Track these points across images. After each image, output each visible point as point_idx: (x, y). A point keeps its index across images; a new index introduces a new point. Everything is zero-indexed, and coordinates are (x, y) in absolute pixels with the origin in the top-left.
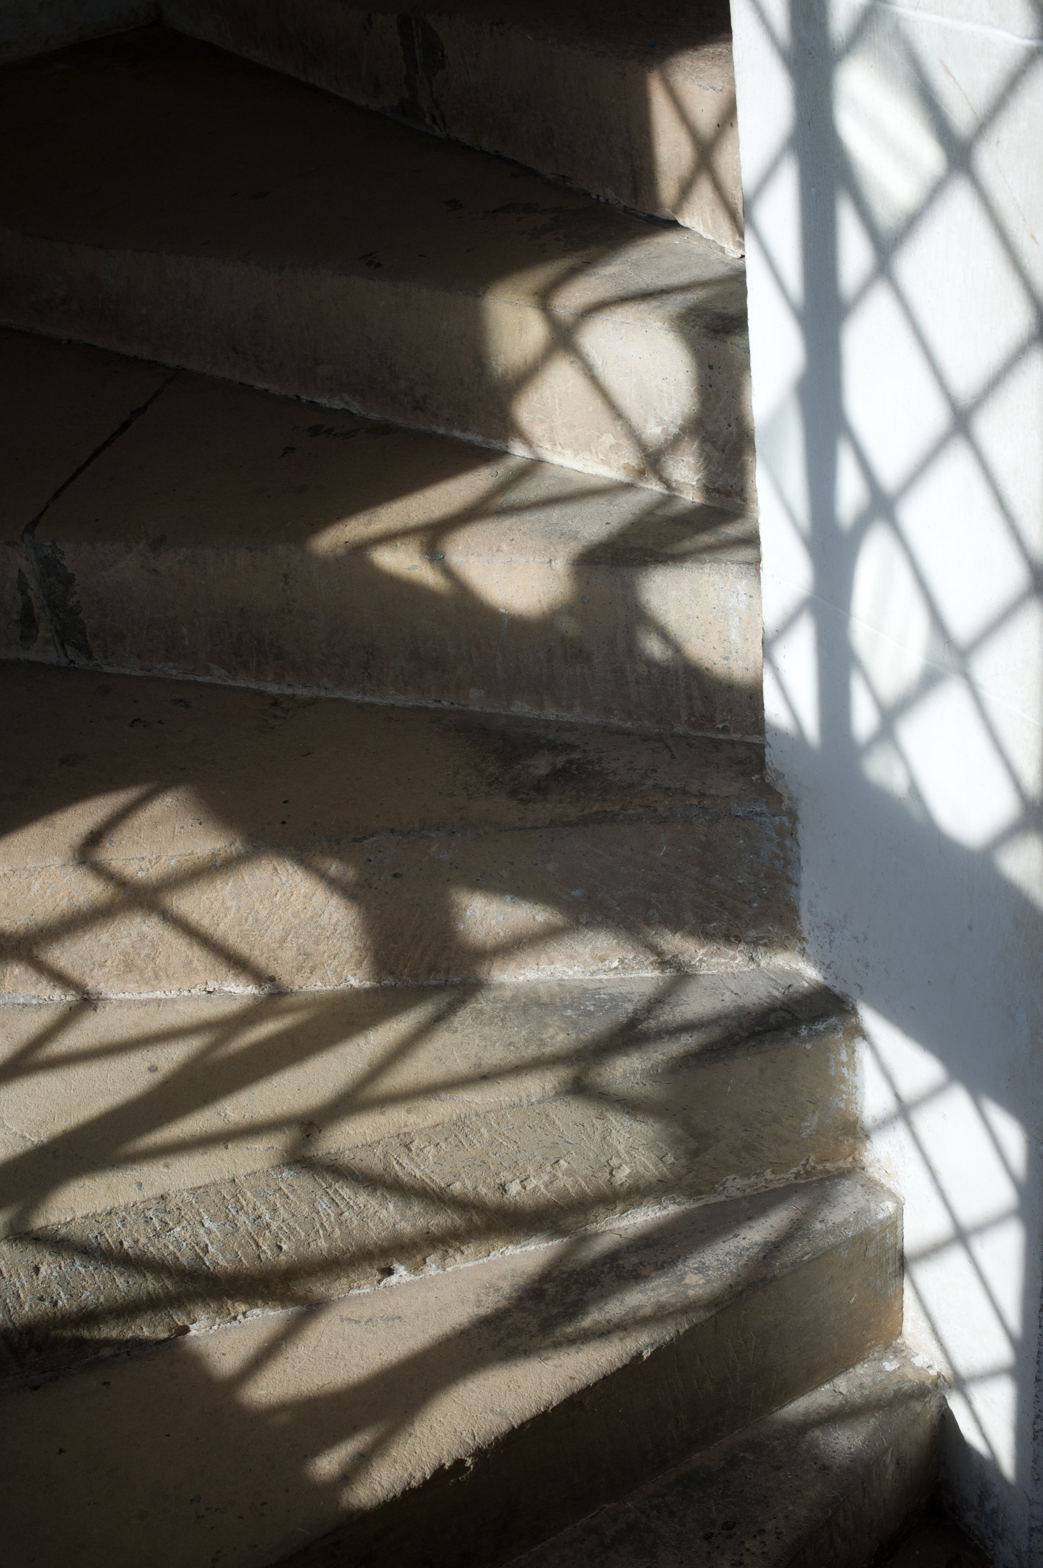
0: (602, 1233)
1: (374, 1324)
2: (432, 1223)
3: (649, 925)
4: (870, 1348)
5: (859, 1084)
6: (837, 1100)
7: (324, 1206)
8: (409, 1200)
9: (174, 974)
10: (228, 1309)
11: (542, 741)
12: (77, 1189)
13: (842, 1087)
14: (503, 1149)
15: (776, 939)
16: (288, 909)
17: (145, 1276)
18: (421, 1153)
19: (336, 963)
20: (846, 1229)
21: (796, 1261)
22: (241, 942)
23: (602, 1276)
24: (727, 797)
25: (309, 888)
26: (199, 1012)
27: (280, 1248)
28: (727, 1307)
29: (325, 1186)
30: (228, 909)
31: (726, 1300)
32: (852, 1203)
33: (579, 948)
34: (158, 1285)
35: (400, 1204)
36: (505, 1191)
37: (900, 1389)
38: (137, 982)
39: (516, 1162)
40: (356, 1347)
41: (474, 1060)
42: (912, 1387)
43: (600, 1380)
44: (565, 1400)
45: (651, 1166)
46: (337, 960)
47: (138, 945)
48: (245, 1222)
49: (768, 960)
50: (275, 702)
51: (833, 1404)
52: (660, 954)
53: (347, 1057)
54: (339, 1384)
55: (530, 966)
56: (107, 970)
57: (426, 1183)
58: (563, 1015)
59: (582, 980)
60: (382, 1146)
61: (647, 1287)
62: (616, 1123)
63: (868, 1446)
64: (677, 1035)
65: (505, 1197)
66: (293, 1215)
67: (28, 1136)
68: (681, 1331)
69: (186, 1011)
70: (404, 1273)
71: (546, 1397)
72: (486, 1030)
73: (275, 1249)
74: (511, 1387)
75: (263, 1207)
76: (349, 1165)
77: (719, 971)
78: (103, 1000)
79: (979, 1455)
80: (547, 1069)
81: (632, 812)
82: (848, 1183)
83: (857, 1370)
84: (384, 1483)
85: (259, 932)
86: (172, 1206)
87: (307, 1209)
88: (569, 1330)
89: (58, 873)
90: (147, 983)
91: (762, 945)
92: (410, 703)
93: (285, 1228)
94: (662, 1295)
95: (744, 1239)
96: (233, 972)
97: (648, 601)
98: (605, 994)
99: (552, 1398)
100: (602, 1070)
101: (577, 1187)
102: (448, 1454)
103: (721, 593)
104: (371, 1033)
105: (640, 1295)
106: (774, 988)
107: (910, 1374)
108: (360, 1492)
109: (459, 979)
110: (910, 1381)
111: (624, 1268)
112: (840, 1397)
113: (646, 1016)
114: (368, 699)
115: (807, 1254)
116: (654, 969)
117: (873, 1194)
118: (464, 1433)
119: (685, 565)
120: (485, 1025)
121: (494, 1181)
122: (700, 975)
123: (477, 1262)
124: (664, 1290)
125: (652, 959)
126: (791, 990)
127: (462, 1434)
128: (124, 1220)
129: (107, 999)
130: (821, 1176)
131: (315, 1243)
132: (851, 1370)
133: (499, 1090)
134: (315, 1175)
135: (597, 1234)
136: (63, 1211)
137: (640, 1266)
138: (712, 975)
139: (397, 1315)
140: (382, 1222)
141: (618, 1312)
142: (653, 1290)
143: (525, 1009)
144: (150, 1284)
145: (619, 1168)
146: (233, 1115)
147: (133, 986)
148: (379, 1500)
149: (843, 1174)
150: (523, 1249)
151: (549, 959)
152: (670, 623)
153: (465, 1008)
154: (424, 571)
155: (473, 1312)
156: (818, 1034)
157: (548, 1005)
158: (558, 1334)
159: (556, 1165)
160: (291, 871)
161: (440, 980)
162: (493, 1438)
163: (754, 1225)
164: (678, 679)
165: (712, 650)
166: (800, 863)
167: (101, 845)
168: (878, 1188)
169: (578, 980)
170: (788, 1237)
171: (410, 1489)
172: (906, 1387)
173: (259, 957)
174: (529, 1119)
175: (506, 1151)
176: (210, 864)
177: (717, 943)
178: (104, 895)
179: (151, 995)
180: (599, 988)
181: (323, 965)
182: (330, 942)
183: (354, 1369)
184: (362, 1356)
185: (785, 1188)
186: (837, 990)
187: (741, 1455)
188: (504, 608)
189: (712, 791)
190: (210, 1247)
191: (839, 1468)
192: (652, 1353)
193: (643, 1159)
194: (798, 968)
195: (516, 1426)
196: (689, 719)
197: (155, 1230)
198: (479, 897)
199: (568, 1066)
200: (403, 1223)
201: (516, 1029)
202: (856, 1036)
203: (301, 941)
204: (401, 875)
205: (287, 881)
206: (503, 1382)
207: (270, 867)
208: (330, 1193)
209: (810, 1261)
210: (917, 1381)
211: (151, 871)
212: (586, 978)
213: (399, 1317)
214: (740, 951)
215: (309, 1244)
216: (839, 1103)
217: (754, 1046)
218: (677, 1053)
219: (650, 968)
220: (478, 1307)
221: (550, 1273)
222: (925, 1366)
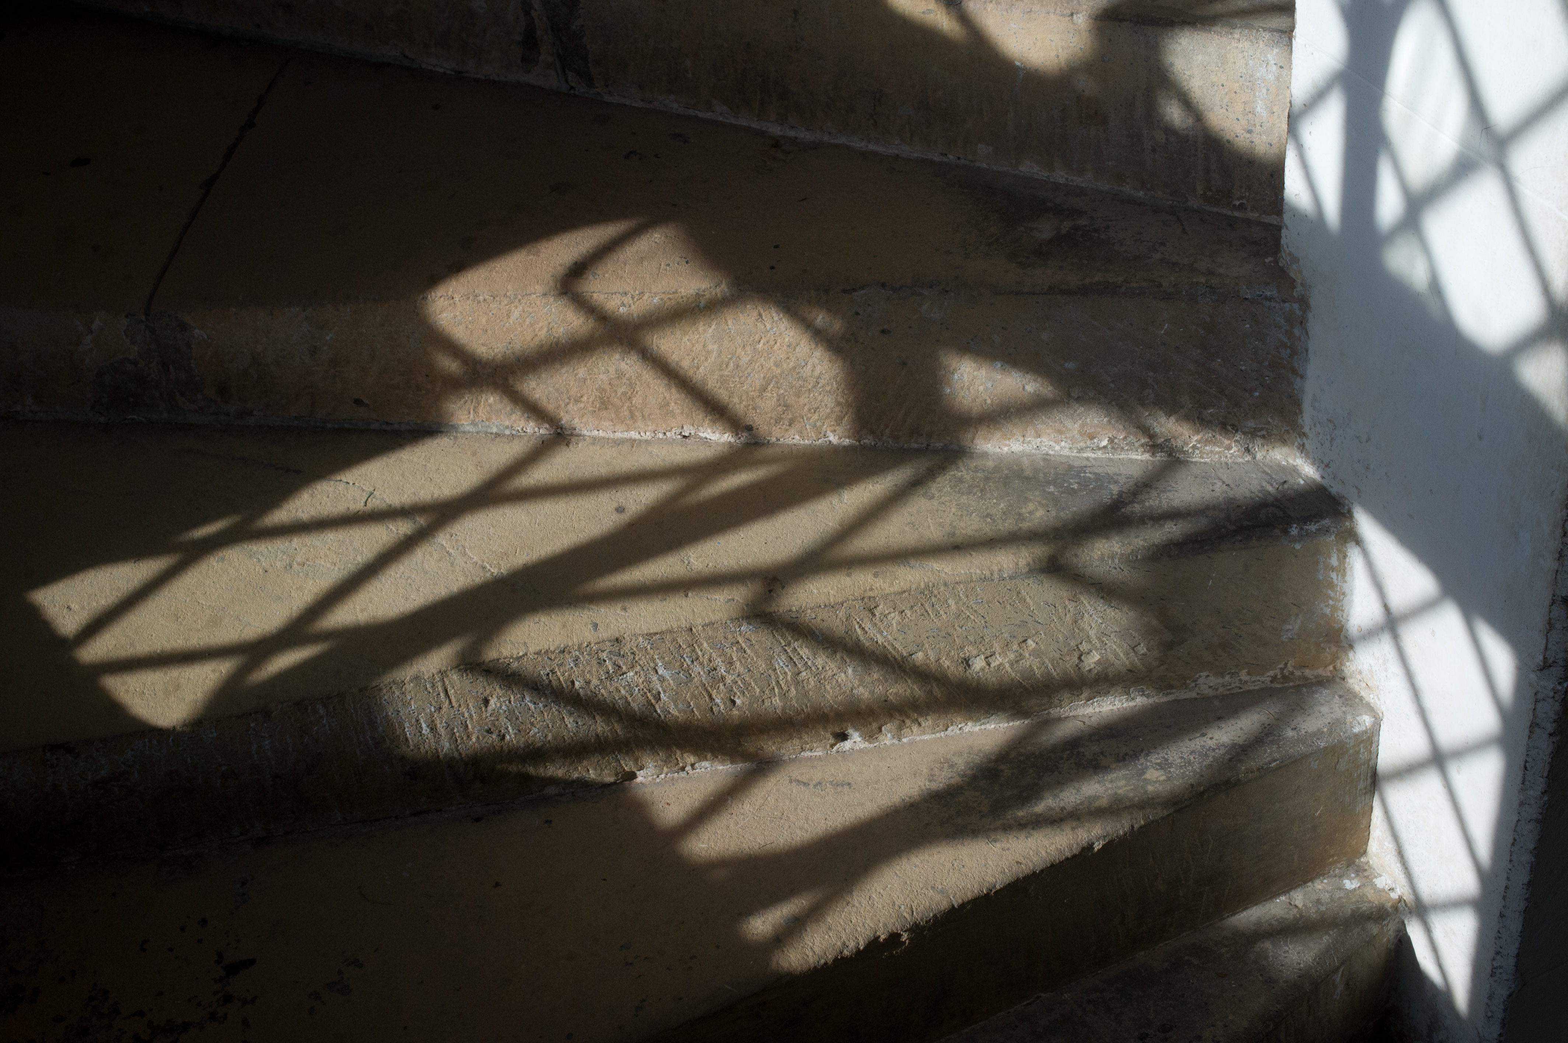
0: (1066, 718)
1: (823, 788)
2: (890, 691)
3: (1143, 405)
4: (1332, 864)
5: (1347, 591)
6: (1322, 605)
7: (781, 664)
8: (869, 665)
9: (649, 415)
10: (677, 759)
11: (1049, 204)
12: (532, 624)
13: (1330, 592)
14: (970, 623)
15: (1275, 432)
16: (770, 358)
17: (594, 718)
18: (885, 619)
19: (816, 417)
20: (1318, 739)
21: (1262, 767)
22: (720, 388)
23: (1060, 762)
24: (1237, 278)
25: (793, 337)
26: (672, 455)
27: (734, 702)
28: (1186, 806)
29: (784, 644)
30: (709, 352)
31: (1185, 800)
32: (1327, 713)
33: (1069, 423)
34: (607, 729)
35: (859, 669)
36: (969, 666)
37: (1358, 908)
38: (612, 421)
39: (982, 637)
40: (802, 810)
41: (948, 529)
42: (1371, 908)
43: (1047, 868)
44: (1009, 884)
45: (1122, 655)
46: (817, 414)
47: (615, 382)
48: (699, 673)
49: (1264, 453)
50: (776, 144)
51: (1287, 916)
52: (1152, 436)
53: (818, 514)
54: (781, 845)
55: (1016, 437)
56: (582, 405)
57: (888, 650)
58: (1044, 491)
59: (1068, 457)
60: (845, 608)
61: (1106, 777)
62: (1089, 607)
63: (1318, 963)
64: (1162, 522)
65: (968, 672)
66: (749, 671)
67: (489, 567)
68: (1136, 826)
69: (659, 454)
70: (859, 739)
71: (990, 879)
72: (964, 499)
73: (728, 703)
74: (955, 866)
75: (719, 660)
76: (810, 624)
77: (1212, 460)
78: (577, 436)
79: (1432, 985)
80: (1023, 545)
81: (1135, 285)
82: (1325, 692)
83: (1316, 885)
84: (816, 949)
85: (740, 378)
86: (626, 649)
87: (764, 666)
88: (1020, 813)
89: (538, 302)
90: (622, 422)
91: (1260, 436)
92: (916, 155)
93: (740, 683)
94: (1120, 788)
95: (1211, 738)
96: (710, 418)
97: (1172, 65)
98: (1090, 473)
99: (996, 882)
100: (1080, 551)
101: (1043, 669)
102: (884, 927)
103: (1250, 62)
104: (846, 491)
105: (1097, 786)
106: (1268, 483)
107: (1370, 894)
108: (791, 956)
109: (941, 444)
110: (1370, 902)
111: (1084, 756)
112: (1295, 911)
113: (1131, 499)
114: (872, 147)
115: (1275, 760)
116: (1145, 451)
117: (1351, 706)
118: (903, 907)
119: (1214, 29)
120: (963, 494)
121: (958, 654)
122: (1192, 462)
123: (934, 735)
124: (1123, 782)
125: (1143, 441)
126: (1286, 486)
127: (900, 908)
128: (577, 660)
129: (581, 435)
130: (1297, 683)
131: (770, 701)
132: (1310, 884)
133: (971, 562)
134: (774, 632)
135: (1059, 719)
136: (516, 645)
137: (1101, 756)
138: (1205, 463)
139: (846, 781)
140: (839, 686)
141: (1073, 800)
142: (1111, 781)
143: (1006, 481)
144: (600, 727)
145: (1088, 653)
146: (696, 563)
147: (607, 423)
148: (809, 966)
149: (1322, 683)
150: (983, 727)
151: (1036, 432)
152: (1193, 90)
153: (945, 474)
154: (939, 16)
155: (925, 785)
156: (1309, 534)
157: (1030, 479)
158: (1009, 817)
159: (1023, 645)
160: (776, 318)
161: (922, 444)
162: (931, 915)
163: (1223, 725)
164: (1196, 150)
165: (1235, 121)
166: (1307, 354)
167: (585, 276)
168: (1357, 700)
169: (1064, 456)
170: (1257, 741)
171: (842, 957)
172: (1364, 907)
173: (738, 405)
174: (999, 594)
175: (973, 625)
176: (693, 305)
177: (1213, 430)
178: (584, 328)
179: (626, 435)
180: (1086, 467)
181: (803, 418)
182: (812, 395)
183: (798, 832)
184: (807, 819)
185: (1259, 690)
186: (1334, 491)
187: (1187, 958)
188: (1020, 61)
189: (1222, 271)
190: (662, 695)
191: (1285, 982)
192: (1104, 846)
193: (1115, 647)
194: (1295, 464)
195: (956, 906)
196: (1205, 193)
197: (608, 673)
198: (968, 361)
199: (1044, 544)
200: (861, 688)
201: (995, 501)
202: (1349, 540)
203: (782, 391)
204: (889, 332)
205: (772, 328)
206: (947, 860)
207: (755, 313)
208: (789, 651)
209: (1278, 768)
210: (1376, 902)
211: (633, 307)
212: (1073, 454)
213: (849, 784)
214: (1236, 441)
215: (763, 700)
216: (1325, 609)
217: (1241, 541)
218: (1159, 541)
219: (1140, 450)
220: (930, 781)
221: (1007, 754)
222: (1387, 888)
